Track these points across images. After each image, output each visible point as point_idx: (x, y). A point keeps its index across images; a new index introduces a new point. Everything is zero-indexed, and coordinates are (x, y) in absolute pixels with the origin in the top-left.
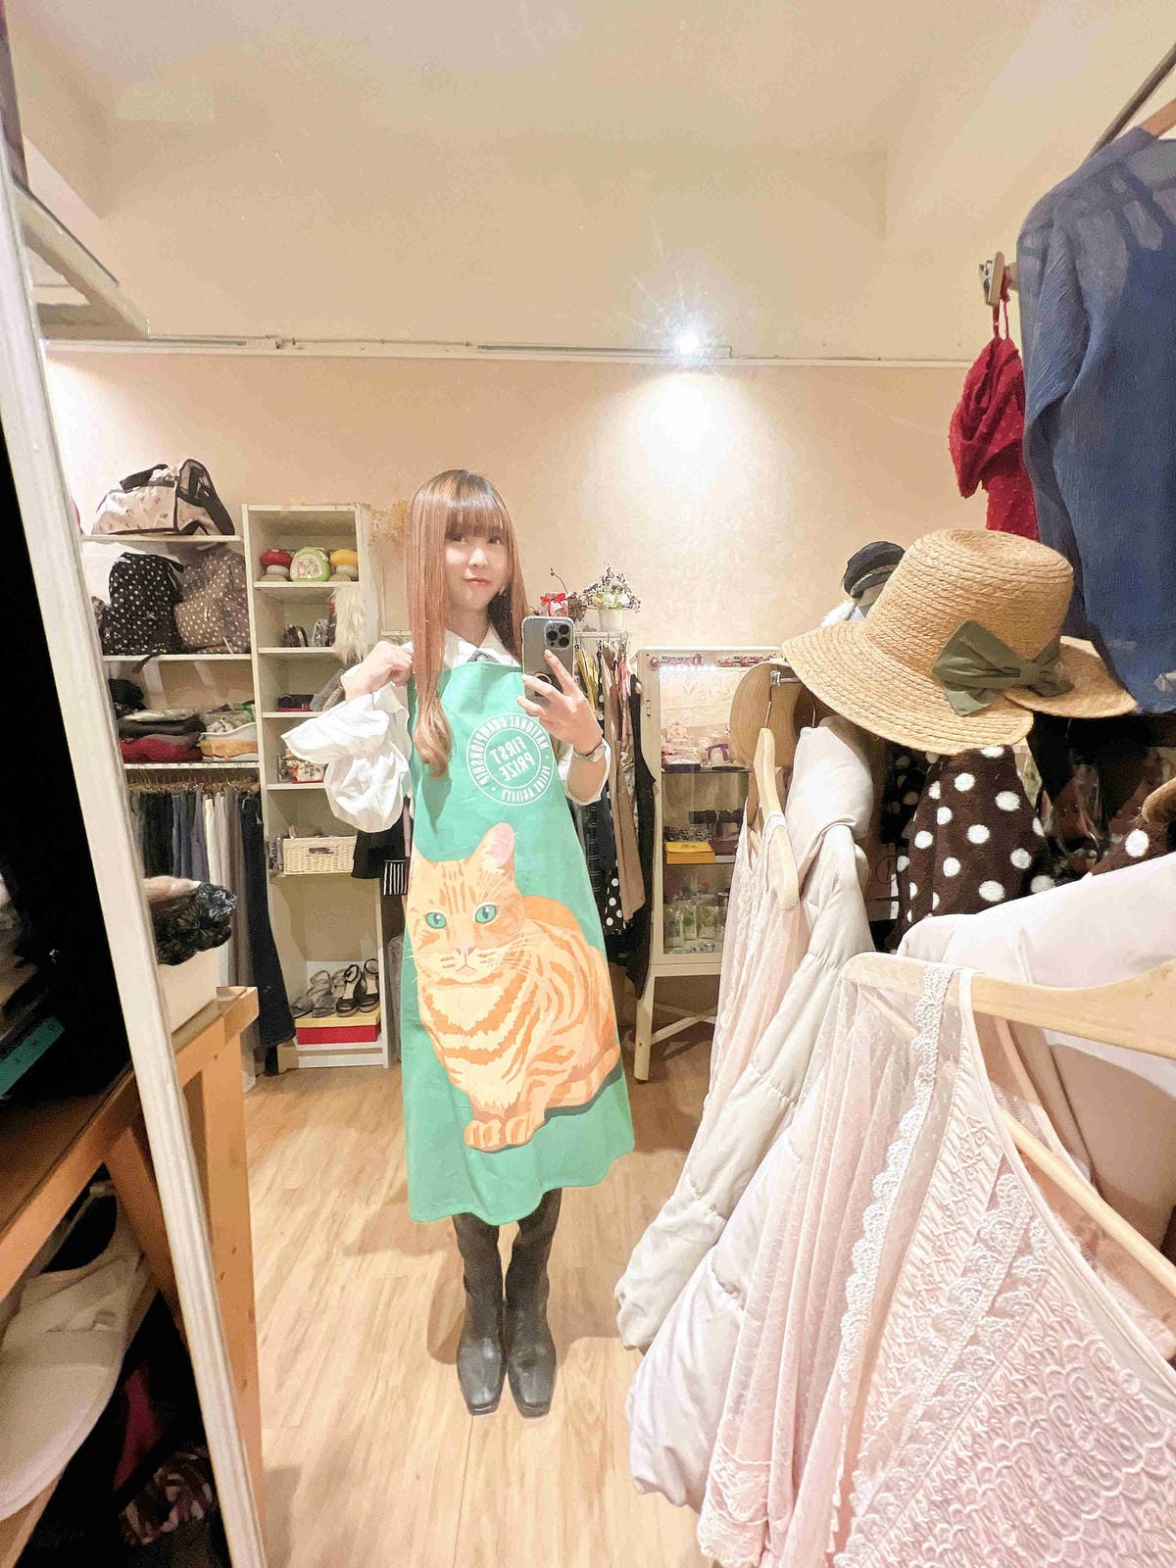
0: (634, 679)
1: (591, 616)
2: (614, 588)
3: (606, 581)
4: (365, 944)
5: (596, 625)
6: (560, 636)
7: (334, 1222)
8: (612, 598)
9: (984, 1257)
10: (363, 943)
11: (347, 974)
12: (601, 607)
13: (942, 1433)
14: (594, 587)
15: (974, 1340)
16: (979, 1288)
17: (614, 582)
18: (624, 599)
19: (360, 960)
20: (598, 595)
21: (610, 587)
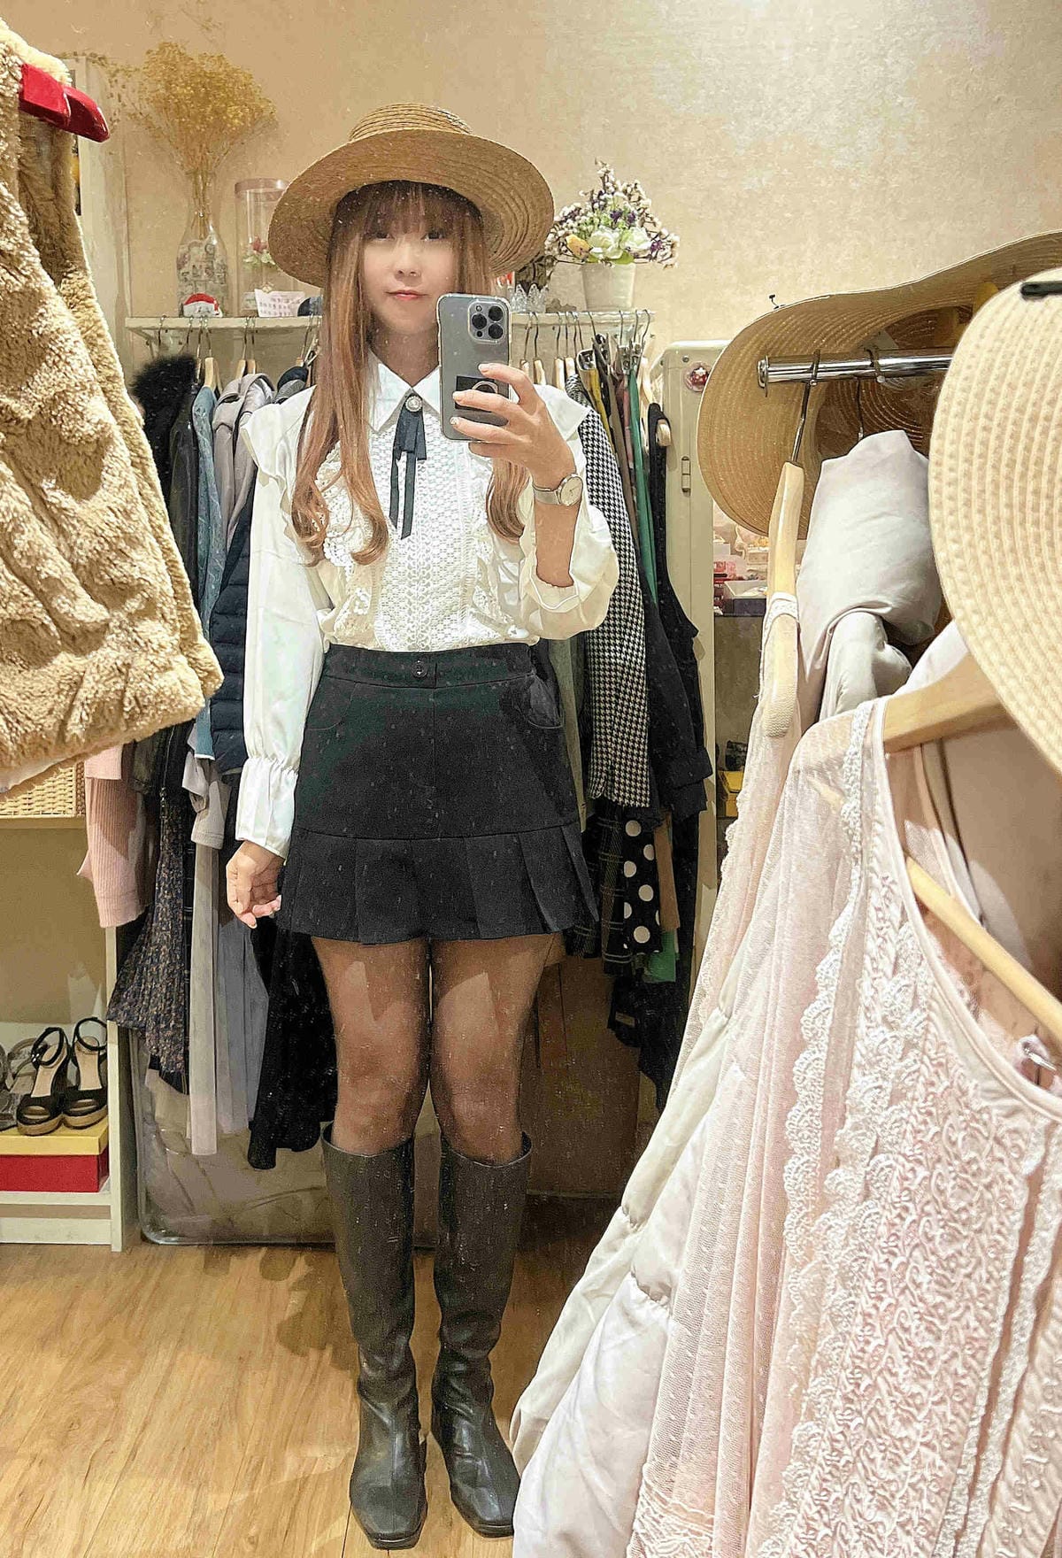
0: (656, 414)
1: (565, 279)
2: (616, 216)
3: (599, 202)
4: (77, 985)
5: (577, 299)
6: (489, 323)
7: (23, 1503)
8: (610, 237)
9: (885, 1041)
10: (73, 984)
11: (39, 1047)
12: (586, 258)
13: (852, 1299)
14: (572, 216)
15: (875, 1151)
16: (880, 1082)
17: (619, 202)
18: (638, 239)
19: (69, 1022)
20: (584, 234)
21: (607, 215)
